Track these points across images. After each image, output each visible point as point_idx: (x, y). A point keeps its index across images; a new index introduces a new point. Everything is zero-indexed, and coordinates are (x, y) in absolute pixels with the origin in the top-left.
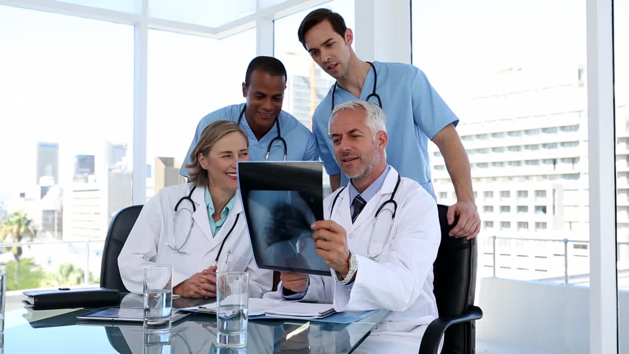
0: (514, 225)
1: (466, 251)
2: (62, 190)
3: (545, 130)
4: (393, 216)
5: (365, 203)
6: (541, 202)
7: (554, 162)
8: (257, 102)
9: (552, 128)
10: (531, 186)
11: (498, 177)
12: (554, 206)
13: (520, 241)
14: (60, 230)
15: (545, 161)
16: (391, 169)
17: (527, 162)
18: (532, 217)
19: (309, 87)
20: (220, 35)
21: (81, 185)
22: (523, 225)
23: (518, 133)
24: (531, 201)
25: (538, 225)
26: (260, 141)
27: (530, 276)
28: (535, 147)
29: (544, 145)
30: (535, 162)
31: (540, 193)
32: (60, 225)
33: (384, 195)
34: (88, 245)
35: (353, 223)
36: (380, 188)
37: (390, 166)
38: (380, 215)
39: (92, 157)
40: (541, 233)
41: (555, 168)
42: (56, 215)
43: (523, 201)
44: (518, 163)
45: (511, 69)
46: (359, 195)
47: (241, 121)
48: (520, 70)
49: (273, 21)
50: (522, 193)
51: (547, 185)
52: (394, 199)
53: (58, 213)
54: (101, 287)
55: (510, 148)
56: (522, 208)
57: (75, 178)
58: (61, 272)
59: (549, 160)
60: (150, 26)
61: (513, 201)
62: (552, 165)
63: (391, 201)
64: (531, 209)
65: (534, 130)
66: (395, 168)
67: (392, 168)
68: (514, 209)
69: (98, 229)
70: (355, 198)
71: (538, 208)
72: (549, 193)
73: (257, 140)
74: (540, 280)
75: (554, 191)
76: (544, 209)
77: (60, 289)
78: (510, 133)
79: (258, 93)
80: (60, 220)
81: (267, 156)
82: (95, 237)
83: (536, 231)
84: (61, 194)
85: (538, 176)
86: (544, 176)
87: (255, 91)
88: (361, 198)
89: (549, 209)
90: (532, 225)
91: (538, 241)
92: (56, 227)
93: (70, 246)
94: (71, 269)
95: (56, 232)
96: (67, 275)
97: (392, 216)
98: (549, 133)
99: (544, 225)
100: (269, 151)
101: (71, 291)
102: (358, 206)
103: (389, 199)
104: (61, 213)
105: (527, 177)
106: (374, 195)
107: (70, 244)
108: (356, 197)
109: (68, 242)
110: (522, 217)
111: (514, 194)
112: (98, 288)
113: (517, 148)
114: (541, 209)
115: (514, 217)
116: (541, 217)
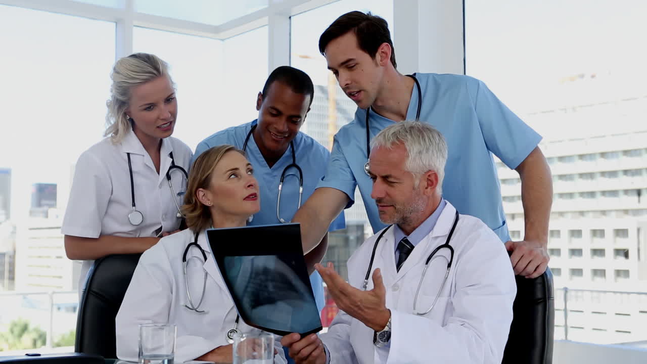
0: (587, 273)
1: (540, 308)
2: (15, 228)
3: (626, 153)
4: (449, 265)
5: (413, 247)
6: (622, 244)
7: (639, 193)
8: (270, 119)
9: (636, 150)
10: (609, 224)
11: (567, 212)
12: (639, 250)
13: (595, 294)
14: (12, 278)
15: (626, 192)
16: (447, 204)
17: (604, 193)
18: (610, 263)
19: (328, 99)
20: (222, 35)
21: (40, 221)
22: (599, 273)
23: (591, 156)
24: (609, 243)
25: (618, 273)
26: (272, 168)
27: (609, 339)
28: (613, 174)
29: (626, 172)
30: (614, 193)
31: (621, 233)
32: (12, 272)
33: (437, 237)
34: (51, 298)
35: (398, 272)
36: (432, 229)
37: (447, 201)
38: (432, 262)
39: (54, 187)
40: (623, 284)
41: (639, 201)
42: (7, 259)
43: (598, 243)
44: (592, 194)
45: (582, 76)
46: (405, 237)
47: (249, 144)
48: (593, 77)
49: (290, 18)
50: (598, 233)
51: (629, 223)
52: (450, 244)
53: (10, 257)
54: (76, 351)
55: (582, 175)
56: (598, 252)
57: (31, 213)
58: (12, 331)
59: (632, 190)
60: (136, 23)
61: (586, 243)
62: (636, 198)
63: (447, 245)
64: (609, 253)
65: (613, 153)
66: (451, 203)
67: (449, 204)
68: (587, 253)
69: (60, 277)
70: (400, 241)
71: (618, 252)
72: (632, 233)
73: (269, 167)
74: (622, 344)
75: (639, 230)
76: (626, 254)
77: (27, 355)
78: (581, 157)
79: (273, 108)
80: (12, 265)
81: (280, 186)
82: (58, 287)
83: (616, 281)
84: (14, 233)
85: (617, 211)
86: (626, 212)
87: (269, 106)
88: (407, 242)
89: (633, 254)
90: (610, 274)
91: (618, 294)
92: (7, 274)
93: (25, 298)
94: (25, 329)
95: (6, 281)
96: (20, 335)
97: (447, 265)
98: (631, 156)
99: (626, 273)
100: (282, 181)
101: (41, 357)
102: (404, 250)
103: (444, 243)
104: (13, 257)
105: (604, 212)
106: (424, 237)
107: (25, 295)
108: (402, 240)
109: (21, 294)
110: (598, 263)
111: (586, 234)
112: (72, 353)
113: (591, 175)
114: (622, 253)
115: (587, 262)
116: (621, 263)
